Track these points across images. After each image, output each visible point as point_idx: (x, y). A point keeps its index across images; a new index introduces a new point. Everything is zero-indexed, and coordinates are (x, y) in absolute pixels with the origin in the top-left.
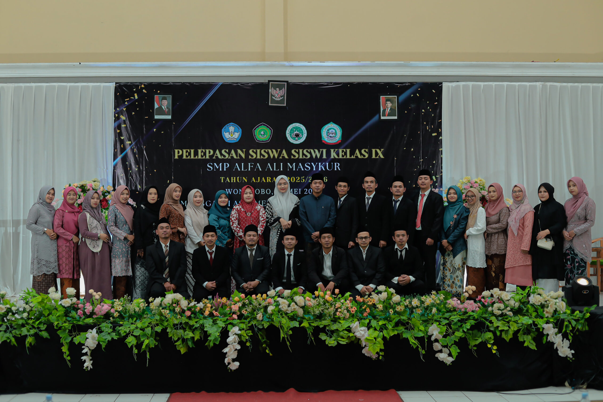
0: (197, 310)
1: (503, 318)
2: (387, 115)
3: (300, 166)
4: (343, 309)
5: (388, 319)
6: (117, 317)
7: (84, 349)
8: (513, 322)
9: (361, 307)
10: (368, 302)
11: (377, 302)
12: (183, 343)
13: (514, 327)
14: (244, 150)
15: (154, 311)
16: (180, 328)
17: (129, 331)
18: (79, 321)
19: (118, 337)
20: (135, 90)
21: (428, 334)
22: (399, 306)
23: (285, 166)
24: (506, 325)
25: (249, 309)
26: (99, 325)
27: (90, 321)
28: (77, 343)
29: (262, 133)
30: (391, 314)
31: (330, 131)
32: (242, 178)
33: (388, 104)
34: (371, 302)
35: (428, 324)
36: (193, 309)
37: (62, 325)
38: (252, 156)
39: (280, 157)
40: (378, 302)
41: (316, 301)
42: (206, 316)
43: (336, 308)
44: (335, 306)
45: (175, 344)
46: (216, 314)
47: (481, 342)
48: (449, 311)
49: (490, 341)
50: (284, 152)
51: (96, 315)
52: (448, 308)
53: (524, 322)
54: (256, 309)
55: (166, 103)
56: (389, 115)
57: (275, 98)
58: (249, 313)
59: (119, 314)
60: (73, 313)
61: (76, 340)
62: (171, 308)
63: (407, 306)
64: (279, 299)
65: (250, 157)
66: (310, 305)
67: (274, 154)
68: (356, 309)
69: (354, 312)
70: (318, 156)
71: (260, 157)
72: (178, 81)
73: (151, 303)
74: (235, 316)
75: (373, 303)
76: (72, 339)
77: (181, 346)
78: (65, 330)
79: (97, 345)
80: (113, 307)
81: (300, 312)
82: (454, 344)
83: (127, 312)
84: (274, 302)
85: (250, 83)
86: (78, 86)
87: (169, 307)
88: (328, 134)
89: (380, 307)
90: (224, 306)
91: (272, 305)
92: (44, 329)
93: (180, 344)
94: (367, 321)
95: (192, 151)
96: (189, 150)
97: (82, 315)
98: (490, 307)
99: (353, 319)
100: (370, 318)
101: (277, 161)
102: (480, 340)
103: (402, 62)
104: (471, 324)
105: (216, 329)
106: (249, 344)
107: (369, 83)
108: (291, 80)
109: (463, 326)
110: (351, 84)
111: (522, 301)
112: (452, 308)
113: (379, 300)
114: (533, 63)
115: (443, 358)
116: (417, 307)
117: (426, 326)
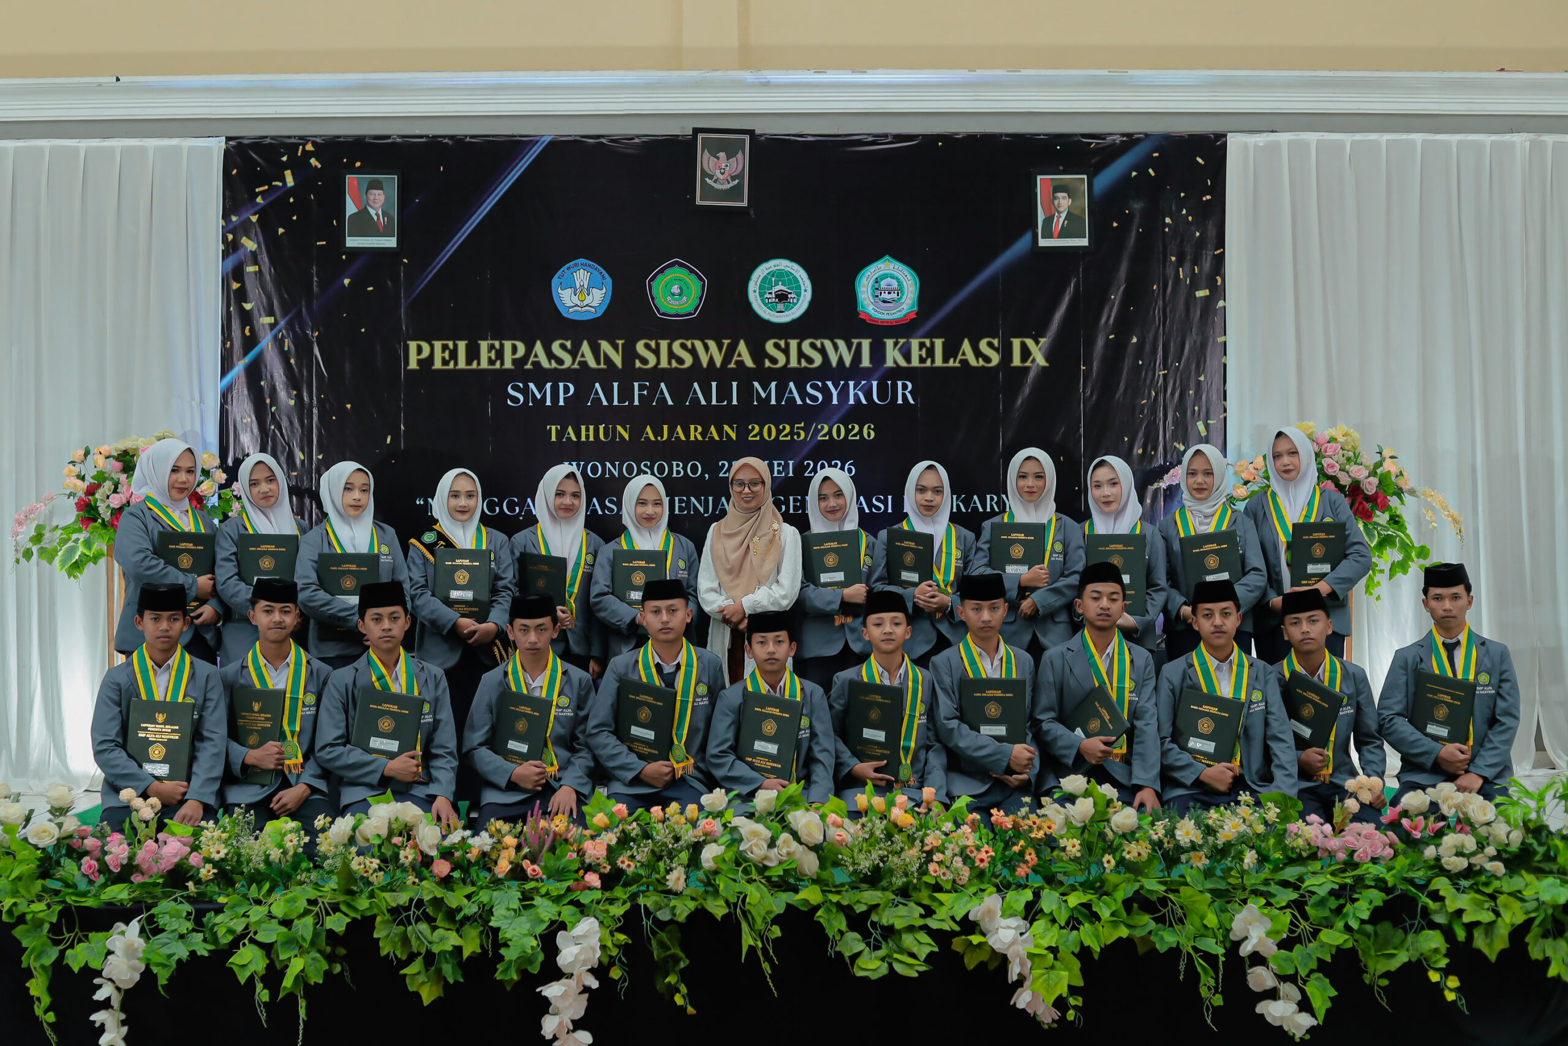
0: (473, 856)
1: (1476, 884)
2: (1056, 234)
3: (791, 392)
4: (949, 853)
5: (1100, 888)
6: (212, 880)
7: (100, 986)
8: (1509, 894)
9: (1007, 845)
10: (1031, 830)
11: (1061, 829)
12: (427, 970)
13: (1512, 915)
14: (620, 342)
15: (329, 861)
16: (418, 920)
17: (247, 927)
18: (84, 894)
19: (212, 947)
20: (284, 159)
21: (1232, 937)
22: (1133, 845)
23: (746, 392)
24: (1487, 905)
25: (643, 853)
26: (149, 908)
27: (120, 893)
28: (76, 970)
29: (675, 289)
30: (1108, 871)
31: (883, 284)
32: (614, 429)
33: (1062, 201)
34: (1039, 828)
35: (1228, 902)
36: (457, 854)
37: (28, 910)
38: (644, 361)
39: (730, 362)
40: (1065, 830)
41: (859, 826)
42: (501, 876)
43: (926, 848)
44: (922, 841)
45: (403, 972)
46: (534, 870)
47: (1405, 965)
48: (1295, 859)
49: (1436, 962)
50: (742, 347)
51: (143, 874)
52: (1293, 849)
53: (1545, 897)
54: (664, 853)
55: (382, 198)
56: (1063, 234)
57: (715, 181)
58: (642, 865)
59: (215, 871)
60: (69, 867)
61: (75, 956)
62: (388, 852)
63: (1160, 843)
64: (740, 821)
65: (638, 364)
66: (843, 840)
67: (711, 353)
68: (993, 854)
69: (986, 864)
70: (848, 361)
71: (670, 363)
72: (417, 132)
73: (320, 835)
74: (593, 879)
75: (1049, 832)
76: (62, 953)
77: (422, 978)
78: (38, 924)
79: (142, 974)
80: (195, 848)
81: (810, 863)
82: (1318, 970)
83: (242, 863)
84: (722, 828)
85: (638, 136)
86: (112, 149)
87: (380, 846)
88: (877, 293)
89: (1073, 846)
90: (558, 842)
91: (715, 841)
93: (419, 973)
94: (1028, 895)
95: (462, 345)
96: (451, 344)
97: (97, 874)
98: (1428, 844)
99: (983, 887)
100: (1037, 881)
101: (722, 375)
102: (1402, 957)
103: (1104, 72)
104: (1371, 902)
105: (528, 926)
106: (620, 973)
107: (1001, 135)
108: (763, 128)
109: (1345, 910)
110: (948, 139)
111: (1531, 826)
112: (1305, 850)
113: (1068, 823)
114: (1502, 74)
115: (1282, 1018)
116: (1194, 847)
117: (1224, 911)
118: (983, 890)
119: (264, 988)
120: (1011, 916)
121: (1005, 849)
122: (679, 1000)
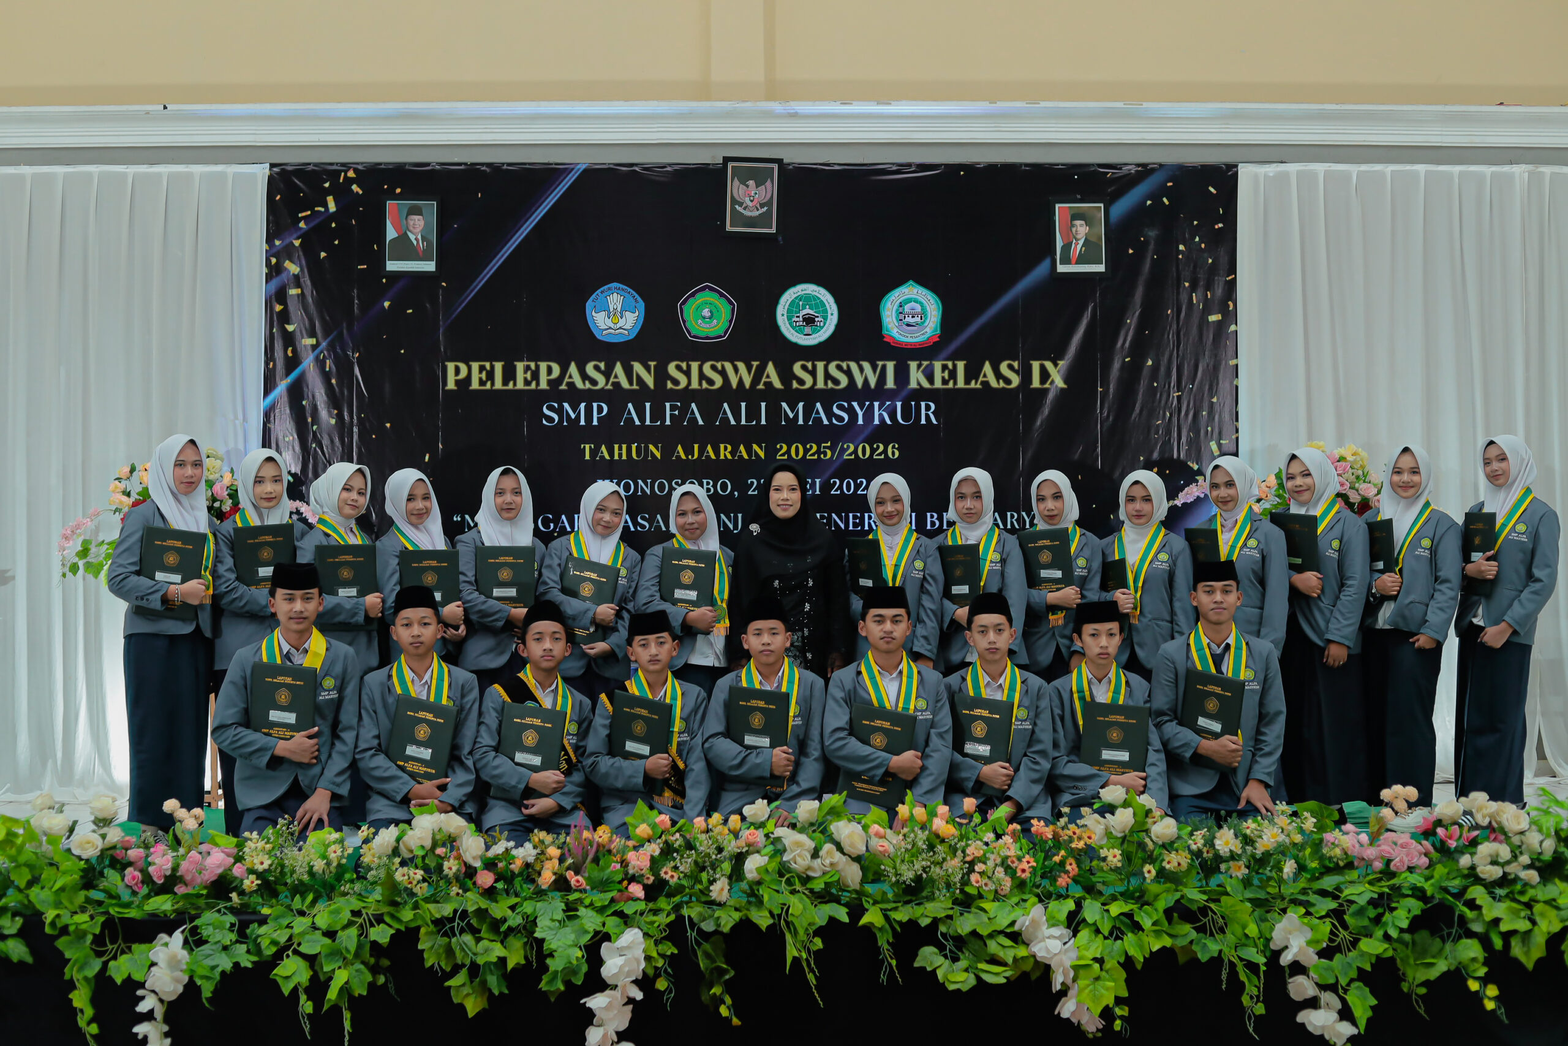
0: (516, 867)
1: (1512, 892)
2: (1074, 261)
3: (818, 412)
4: (990, 863)
5: (1141, 898)
6: (255, 891)
7: (143, 998)
8: (1544, 902)
9: (1048, 855)
10: (1071, 840)
11: (1101, 839)
12: (472, 982)
13: (1548, 924)
14: (652, 364)
15: (373, 872)
16: (462, 931)
17: (290, 938)
18: (127, 905)
19: (255, 959)
20: (327, 185)
21: (1273, 946)
22: (1173, 855)
23: (774, 412)
24: (1523, 914)
25: (686, 865)
26: (193, 918)
27: (163, 904)
28: (119, 981)
29: (706, 313)
30: (1148, 881)
31: (907, 308)
32: (647, 448)
33: (1079, 229)
34: (1080, 839)
35: (1268, 912)
36: (500, 865)
37: (71, 922)
38: (676, 382)
39: (759, 384)
40: (1106, 840)
41: (901, 837)
42: (544, 887)
43: (968, 859)
44: (963, 852)
45: (447, 984)
46: (578, 881)
47: (1445, 974)
48: (1330, 868)
49: (1475, 971)
50: (770, 368)
51: (186, 885)
52: (1330, 858)
54: (708, 864)
55: (422, 223)
56: (1081, 260)
57: (745, 209)
58: (685, 876)
59: (259, 882)
60: (112, 878)
61: (118, 968)
62: (431, 863)
63: (1198, 854)
64: (782, 832)
65: (669, 385)
66: (885, 851)
67: (740, 374)
68: (1034, 864)
69: (1027, 874)
70: (873, 382)
71: (700, 384)
72: (456, 160)
74: (637, 890)
75: (1089, 842)
76: (105, 964)
77: (466, 990)
78: (81, 935)
79: (185, 986)
80: (239, 859)
81: (853, 874)
82: (1359, 979)
83: (286, 874)
84: (764, 839)
85: (670, 165)
86: (159, 175)
87: (424, 858)
88: (902, 317)
89: (1114, 856)
90: (602, 853)
91: (758, 852)
92: (14, 931)
93: (464, 985)
94: (1070, 905)
95: (499, 366)
96: (488, 365)
97: (140, 885)
98: (1463, 853)
99: (1025, 897)
100: (1078, 892)
101: (750, 396)
102: (1442, 966)
103: (1120, 105)
104: (1409, 911)
105: (573, 936)
106: (666, 984)
107: (1021, 165)
108: (792, 157)
109: (1384, 919)
110: (969, 168)
111: (1563, 835)
112: (1342, 860)
113: (1108, 834)
114: (1502, 107)
115: (1323, 1027)
116: (1233, 857)
117: (1263, 920)
118: (1025, 901)
119: (308, 999)
120: (1053, 925)
121: (1045, 859)
122: (724, 1011)
